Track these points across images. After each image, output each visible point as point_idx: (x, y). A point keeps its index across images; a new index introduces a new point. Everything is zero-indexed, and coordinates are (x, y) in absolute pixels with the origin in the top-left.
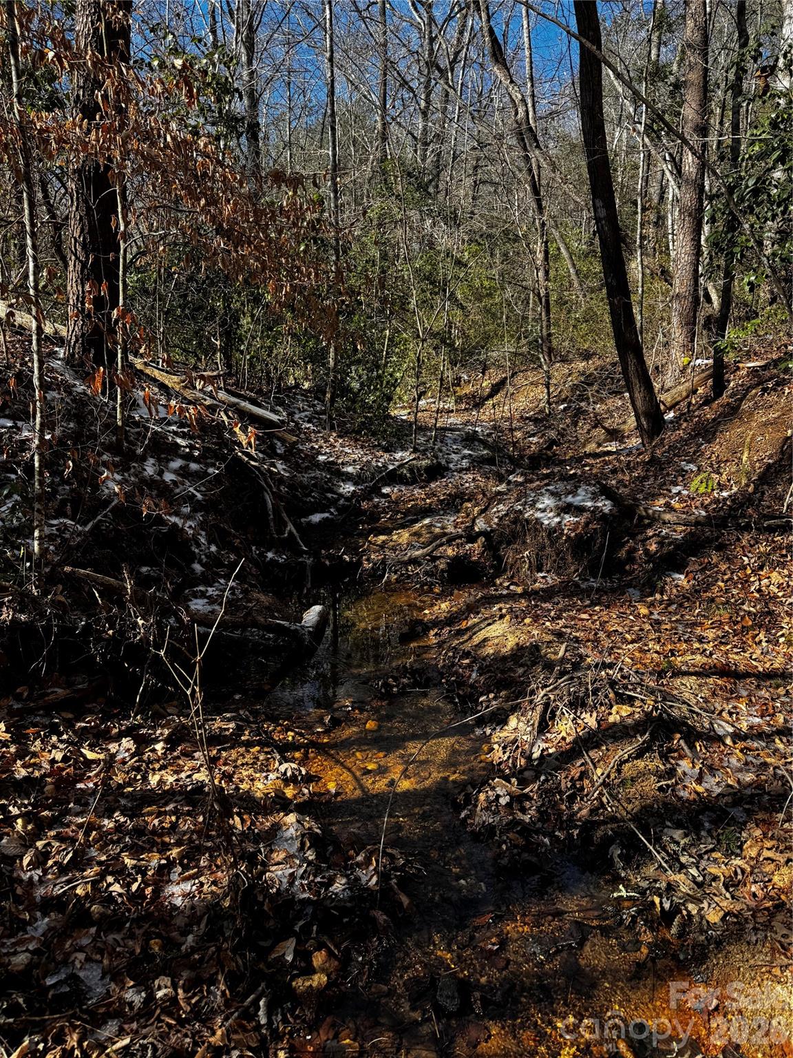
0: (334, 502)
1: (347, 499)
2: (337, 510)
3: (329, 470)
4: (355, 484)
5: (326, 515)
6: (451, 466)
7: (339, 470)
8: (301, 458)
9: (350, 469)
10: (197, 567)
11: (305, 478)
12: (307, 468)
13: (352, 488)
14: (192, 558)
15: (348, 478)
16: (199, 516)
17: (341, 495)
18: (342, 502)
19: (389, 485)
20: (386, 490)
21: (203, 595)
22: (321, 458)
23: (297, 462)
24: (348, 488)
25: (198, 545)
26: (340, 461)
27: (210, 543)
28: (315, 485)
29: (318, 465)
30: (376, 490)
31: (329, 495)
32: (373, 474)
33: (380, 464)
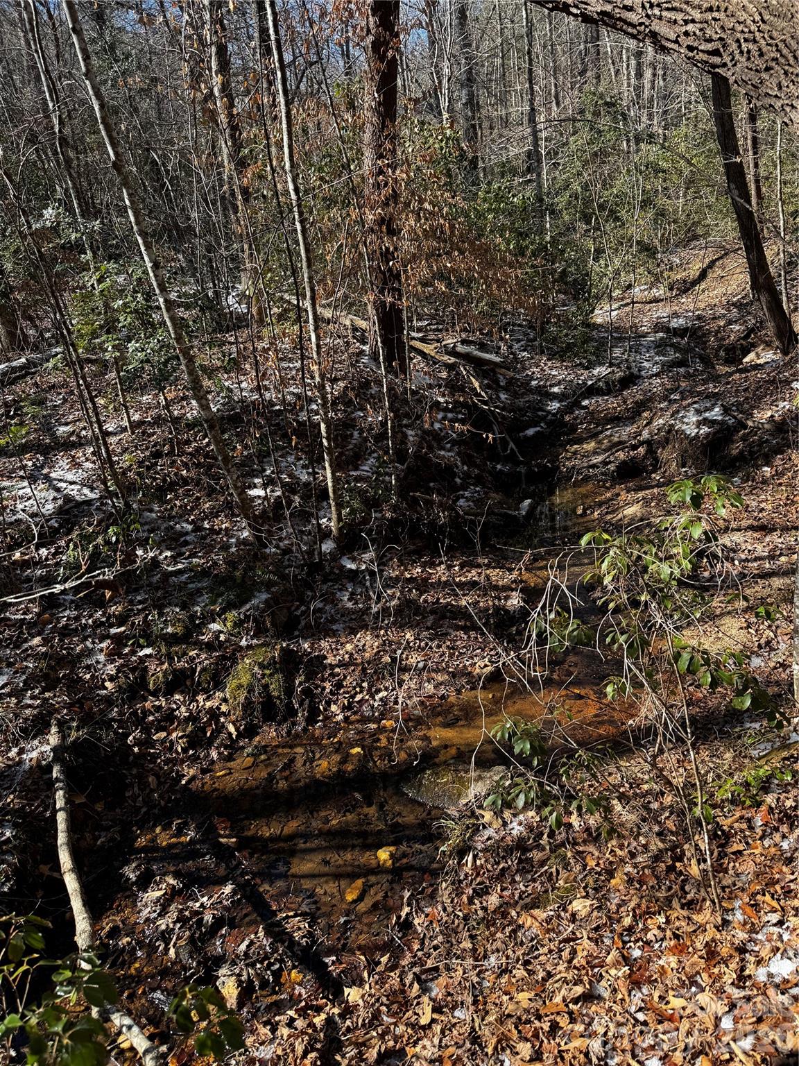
0: (543, 418)
1: (554, 415)
2: (546, 423)
3: (540, 394)
4: (560, 401)
5: (538, 429)
6: (643, 373)
7: (547, 392)
8: (519, 386)
9: (556, 390)
10: (458, 480)
11: (521, 402)
12: (523, 394)
13: (558, 405)
14: (455, 475)
15: (554, 397)
16: (456, 448)
17: (549, 412)
18: (549, 417)
19: (588, 398)
20: (586, 403)
21: (463, 496)
22: (534, 383)
23: (515, 390)
24: (554, 406)
25: (457, 468)
26: (548, 383)
27: (463, 464)
28: (528, 407)
29: (531, 391)
30: (577, 404)
31: (540, 413)
32: (574, 392)
33: (580, 382)
